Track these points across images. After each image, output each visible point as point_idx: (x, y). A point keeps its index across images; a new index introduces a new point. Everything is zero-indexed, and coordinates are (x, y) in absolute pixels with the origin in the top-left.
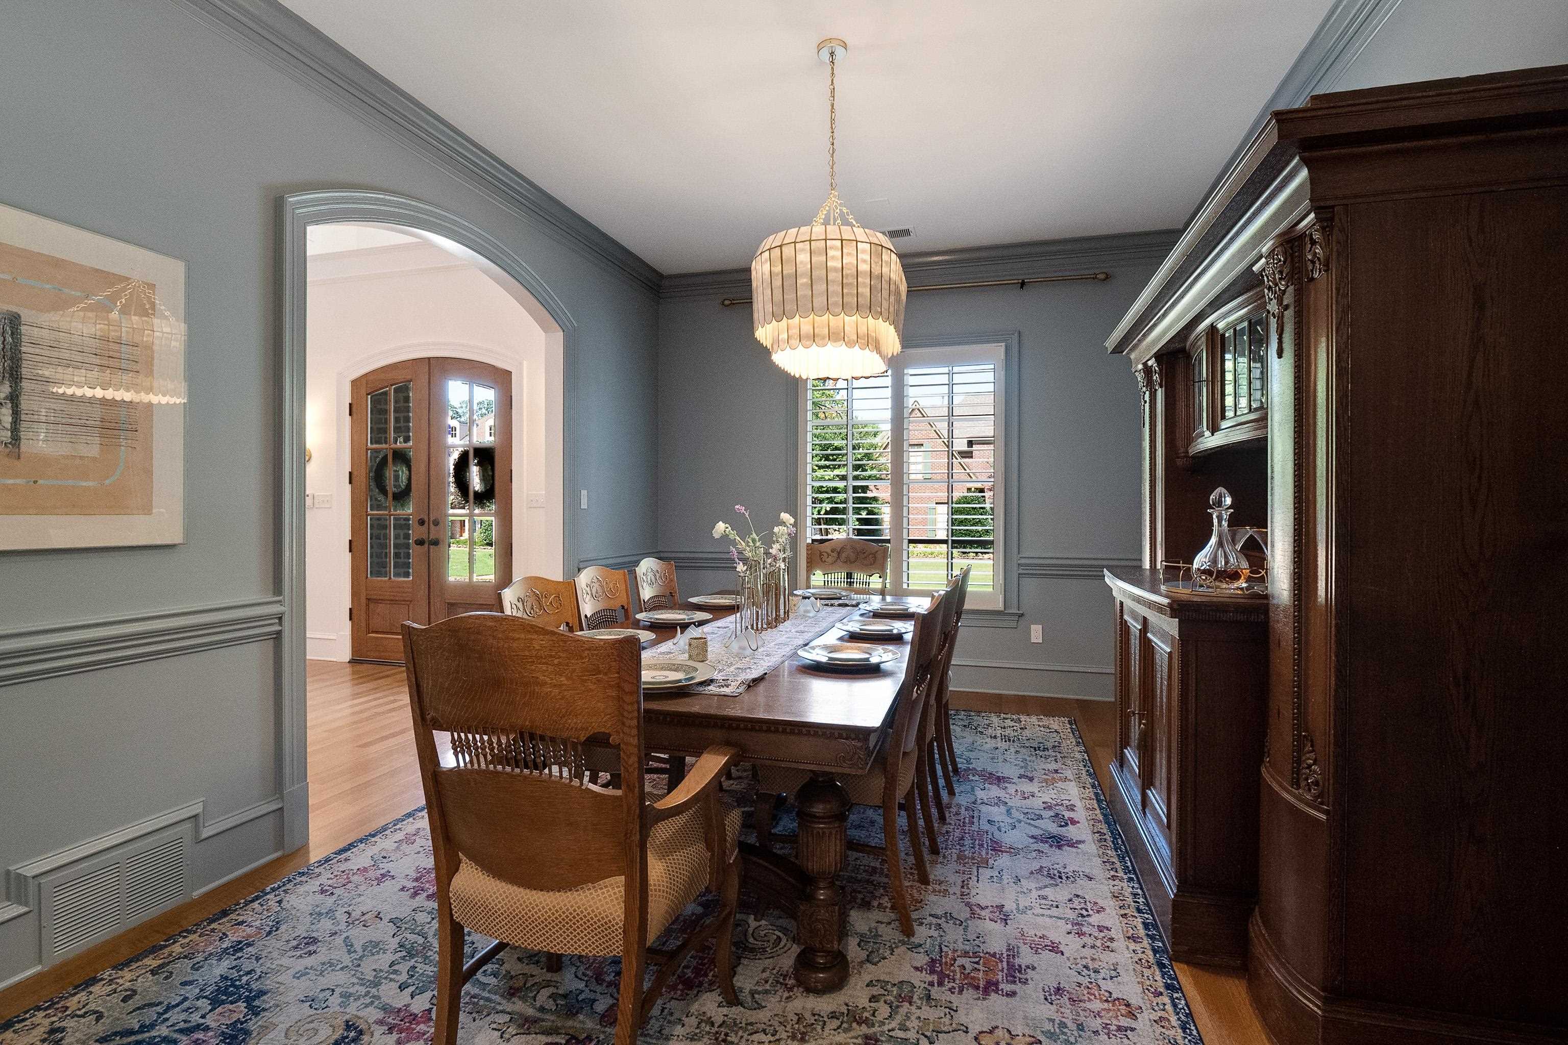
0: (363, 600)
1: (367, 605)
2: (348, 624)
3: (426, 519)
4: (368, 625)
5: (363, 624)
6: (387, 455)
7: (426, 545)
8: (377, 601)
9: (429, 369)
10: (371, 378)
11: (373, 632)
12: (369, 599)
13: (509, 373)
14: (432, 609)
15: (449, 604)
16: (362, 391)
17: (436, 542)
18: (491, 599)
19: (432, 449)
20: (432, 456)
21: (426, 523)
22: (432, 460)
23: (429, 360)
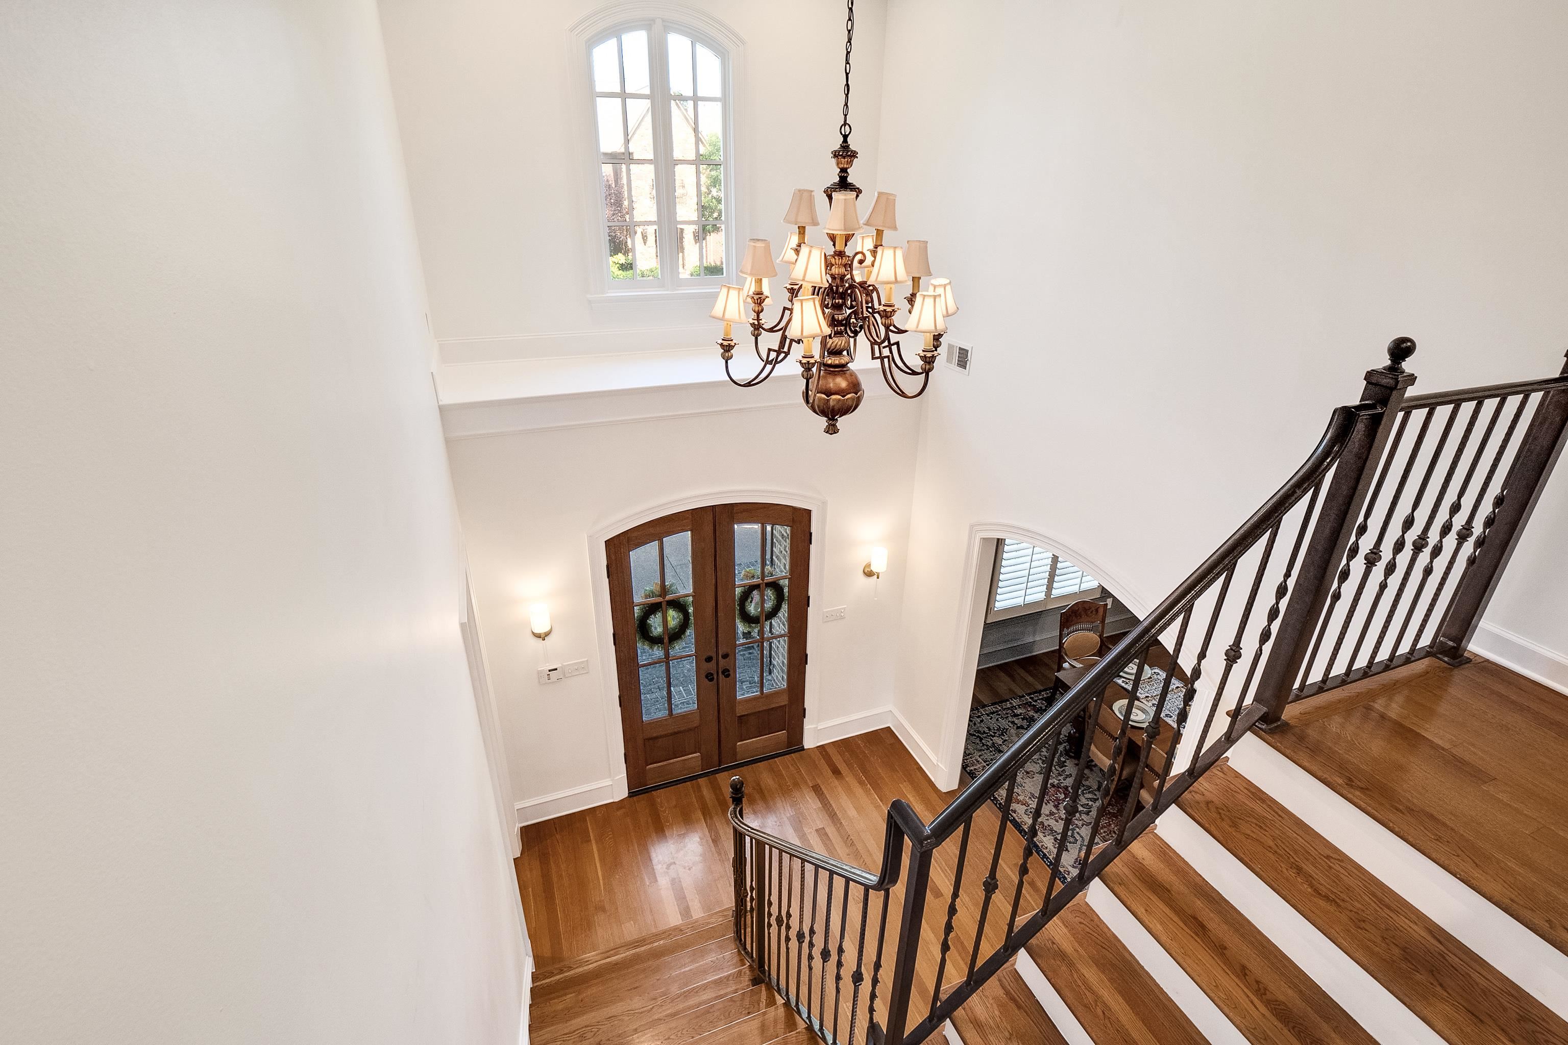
0: (640, 742)
1: (643, 746)
2: (623, 766)
3: (714, 655)
4: (644, 761)
5: (639, 762)
6: (660, 600)
7: (715, 677)
8: (655, 739)
9: (713, 516)
10: (635, 534)
11: (651, 764)
12: (645, 741)
14: (722, 725)
15: (739, 717)
16: (622, 549)
17: (727, 673)
18: (784, 701)
19: (720, 594)
20: (720, 598)
21: (715, 659)
22: (720, 602)
23: (713, 507)
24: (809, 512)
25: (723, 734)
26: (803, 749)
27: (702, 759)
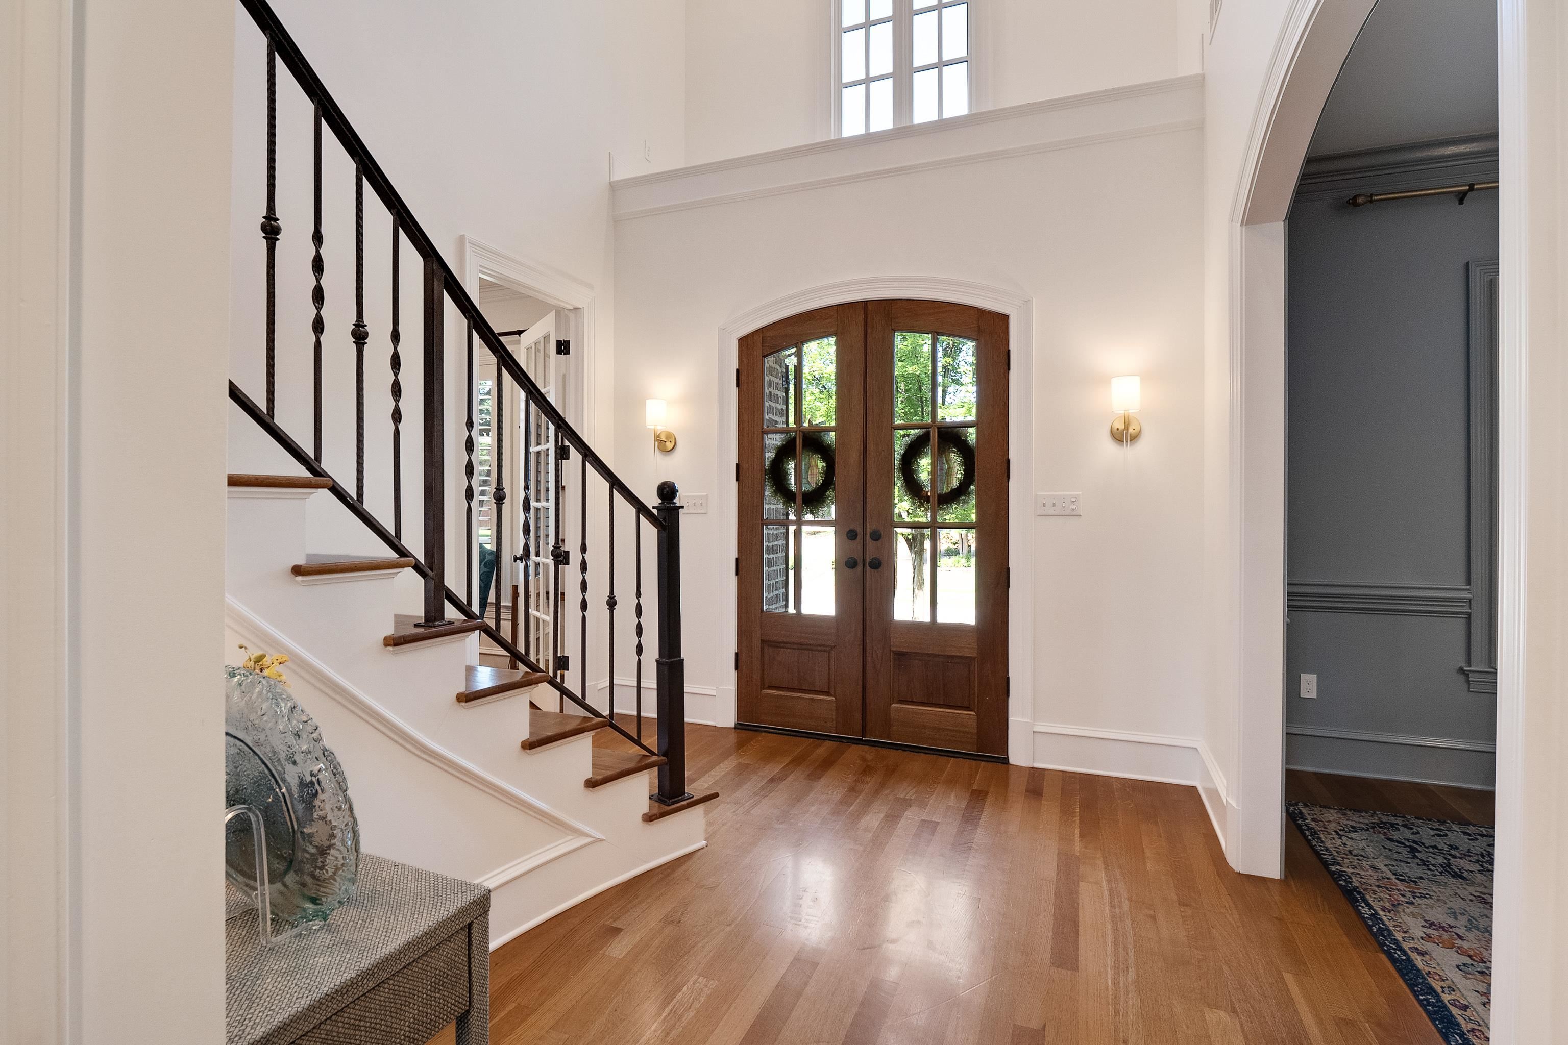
0: (757, 643)
1: (762, 650)
2: (733, 674)
3: (859, 530)
4: (762, 678)
5: (756, 676)
6: (795, 438)
7: (860, 568)
8: (777, 645)
9: (866, 317)
10: (770, 334)
11: (770, 687)
12: (763, 641)
13: (1004, 319)
14: (869, 659)
15: (896, 653)
16: (755, 352)
17: (876, 564)
18: (969, 649)
19: (870, 432)
20: (870, 441)
21: (860, 536)
22: (871, 447)
23: (865, 304)
24: (1005, 318)
25: (869, 675)
26: (1006, 761)
27: (837, 709)
